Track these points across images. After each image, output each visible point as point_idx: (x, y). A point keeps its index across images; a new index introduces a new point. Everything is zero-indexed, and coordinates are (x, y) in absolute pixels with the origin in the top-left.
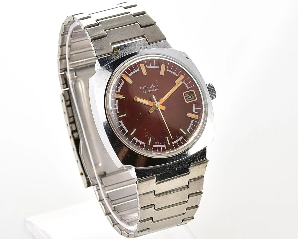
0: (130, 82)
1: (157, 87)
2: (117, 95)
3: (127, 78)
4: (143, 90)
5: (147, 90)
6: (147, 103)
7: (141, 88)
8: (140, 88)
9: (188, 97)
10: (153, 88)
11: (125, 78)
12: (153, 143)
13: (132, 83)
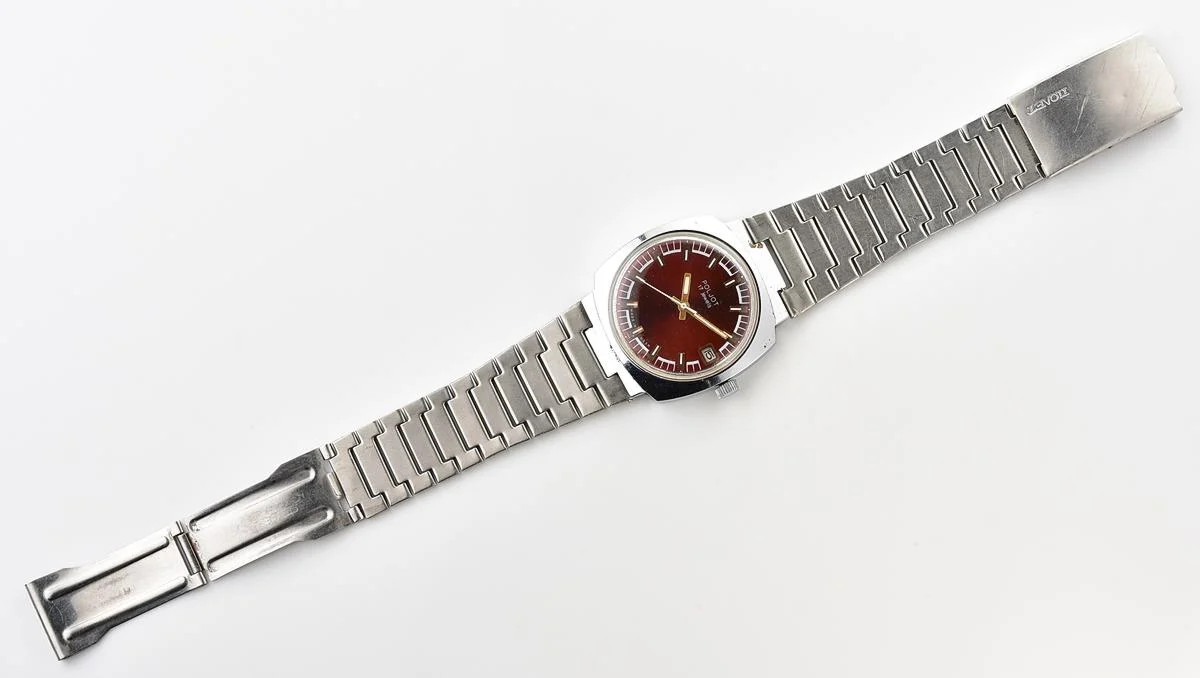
1: (712, 304)
4: (703, 284)
5: (704, 291)
6: (684, 293)
7: (705, 282)
10: (709, 299)
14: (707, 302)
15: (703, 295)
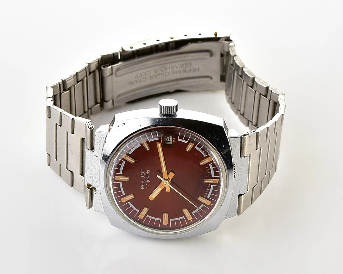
0: (132, 197)
1: (145, 172)
2: (142, 214)
3: (126, 199)
4: (144, 187)
5: (146, 183)
6: (161, 189)
8: (141, 188)
9: (167, 140)
10: (146, 176)
11: (126, 200)
12: (205, 196)
13: (133, 196)
14: (148, 175)
15: (148, 180)
